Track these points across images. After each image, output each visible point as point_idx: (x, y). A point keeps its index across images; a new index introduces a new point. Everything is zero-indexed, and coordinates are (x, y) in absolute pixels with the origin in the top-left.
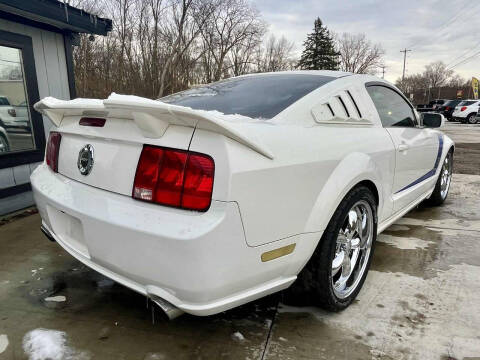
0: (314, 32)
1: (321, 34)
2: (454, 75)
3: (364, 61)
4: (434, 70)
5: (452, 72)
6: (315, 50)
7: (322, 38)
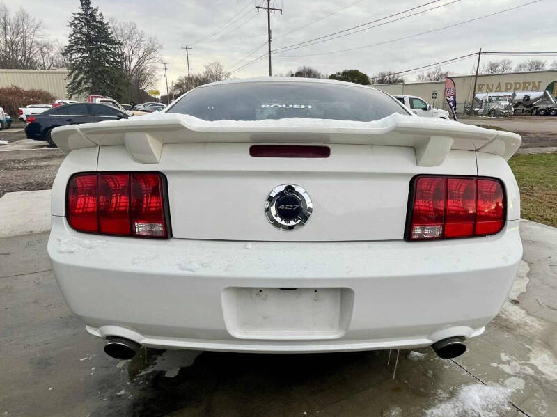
0: (81, 11)
1: (91, 15)
2: (231, 77)
3: (141, 54)
4: (214, 70)
5: (229, 74)
6: (88, 35)
7: (94, 20)
